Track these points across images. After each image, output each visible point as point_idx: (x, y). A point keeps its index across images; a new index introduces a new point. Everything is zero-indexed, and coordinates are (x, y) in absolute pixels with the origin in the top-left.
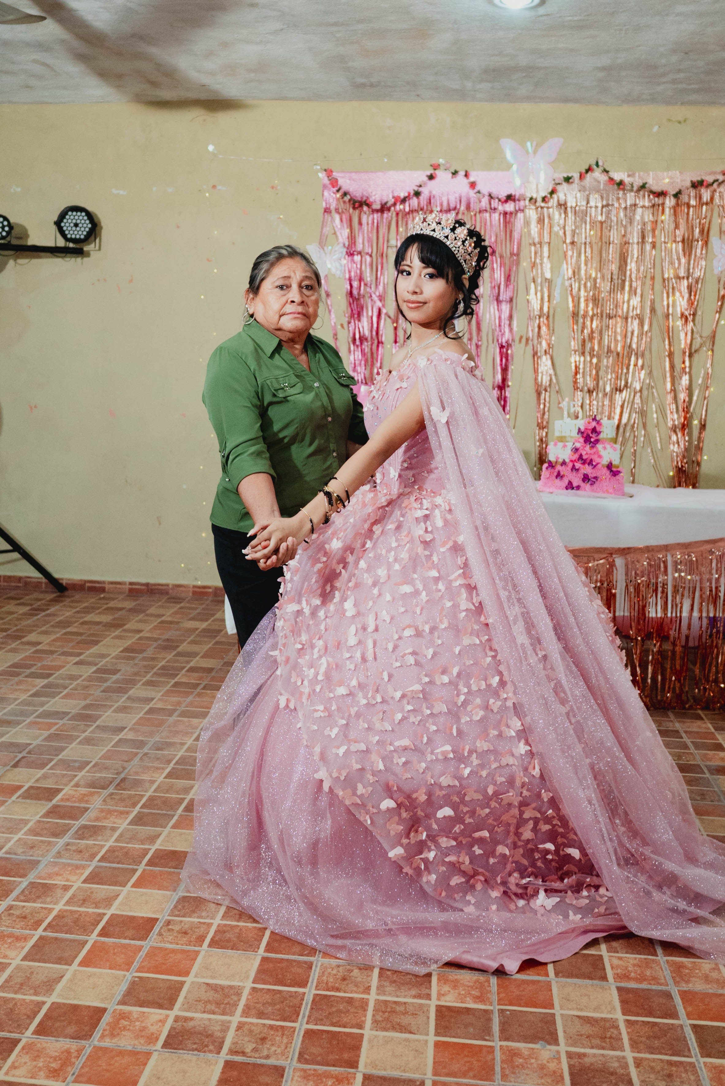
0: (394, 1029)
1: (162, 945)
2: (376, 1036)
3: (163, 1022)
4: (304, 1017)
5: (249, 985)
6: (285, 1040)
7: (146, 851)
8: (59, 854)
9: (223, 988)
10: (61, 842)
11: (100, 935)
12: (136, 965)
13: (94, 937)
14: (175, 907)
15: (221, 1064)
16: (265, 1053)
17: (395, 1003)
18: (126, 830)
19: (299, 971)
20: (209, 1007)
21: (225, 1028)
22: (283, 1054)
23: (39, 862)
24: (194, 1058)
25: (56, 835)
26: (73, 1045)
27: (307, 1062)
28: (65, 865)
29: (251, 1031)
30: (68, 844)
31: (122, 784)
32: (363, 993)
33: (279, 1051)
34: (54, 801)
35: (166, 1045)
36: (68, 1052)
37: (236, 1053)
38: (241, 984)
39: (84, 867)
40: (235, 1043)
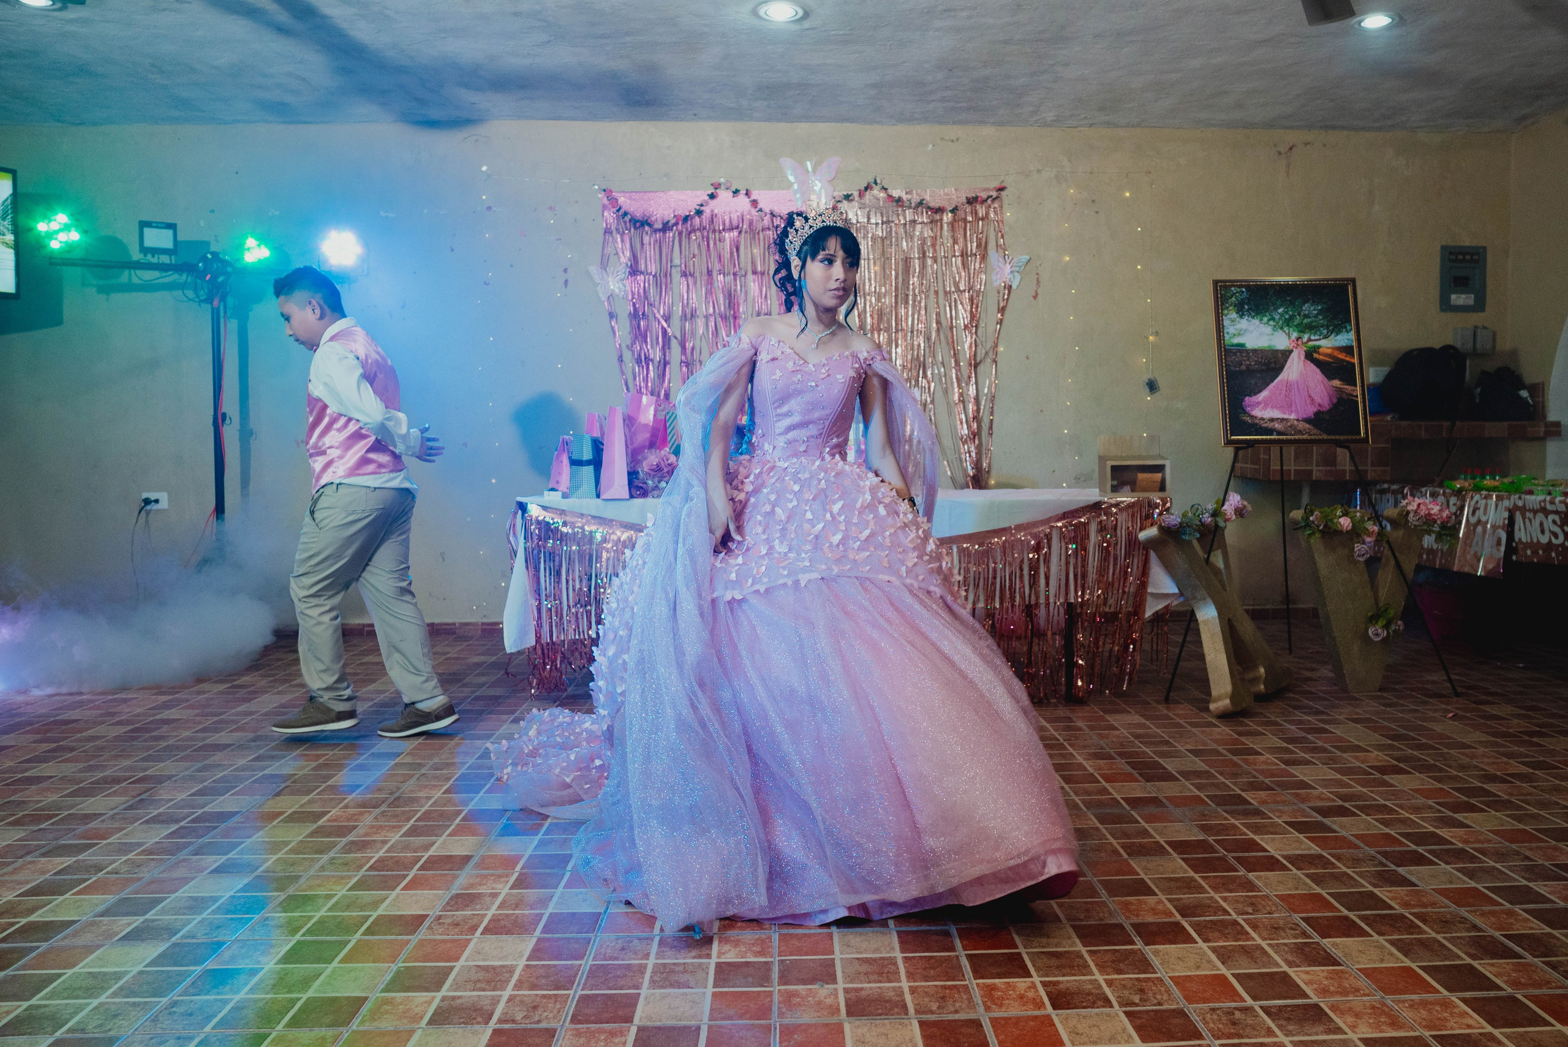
0: (672, 986)
1: (432, 937)
2: (652, 994)
3: (429, 1003)
4: (579, 985)
5: (522, 963)
6: (558, 1006)
7: (420, 858)
8: (323, 868)
9: (494, 968)
10: (325, 858)
11: (364, 934)
12: (403, 956)
13: (358, 936)
14: (448, 903)
15: (489, 1032)
16: (537, 1018)
17: (674, 964)
18: (398, 842)
19: (576, 946)
20: (479, 985)
21: (495, 1001)
22: (554, 1018)
23: (300, 876)
24: (460, 1030)
25: (321, 852)
26: (330, 1033)
27: (580, 1023)
28: (328, 877)
29: (522, 1002)
30: (333, 858)
31: (396, 802)
32: (642, 959)
33: (551, 1015)
34: (320, 823)
35: (430, 1023)
36: (324, 1038)
37: (506, 1022)
38: (514, 963)
39: (350, 877)
40: (504, 1013)
